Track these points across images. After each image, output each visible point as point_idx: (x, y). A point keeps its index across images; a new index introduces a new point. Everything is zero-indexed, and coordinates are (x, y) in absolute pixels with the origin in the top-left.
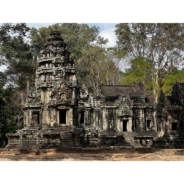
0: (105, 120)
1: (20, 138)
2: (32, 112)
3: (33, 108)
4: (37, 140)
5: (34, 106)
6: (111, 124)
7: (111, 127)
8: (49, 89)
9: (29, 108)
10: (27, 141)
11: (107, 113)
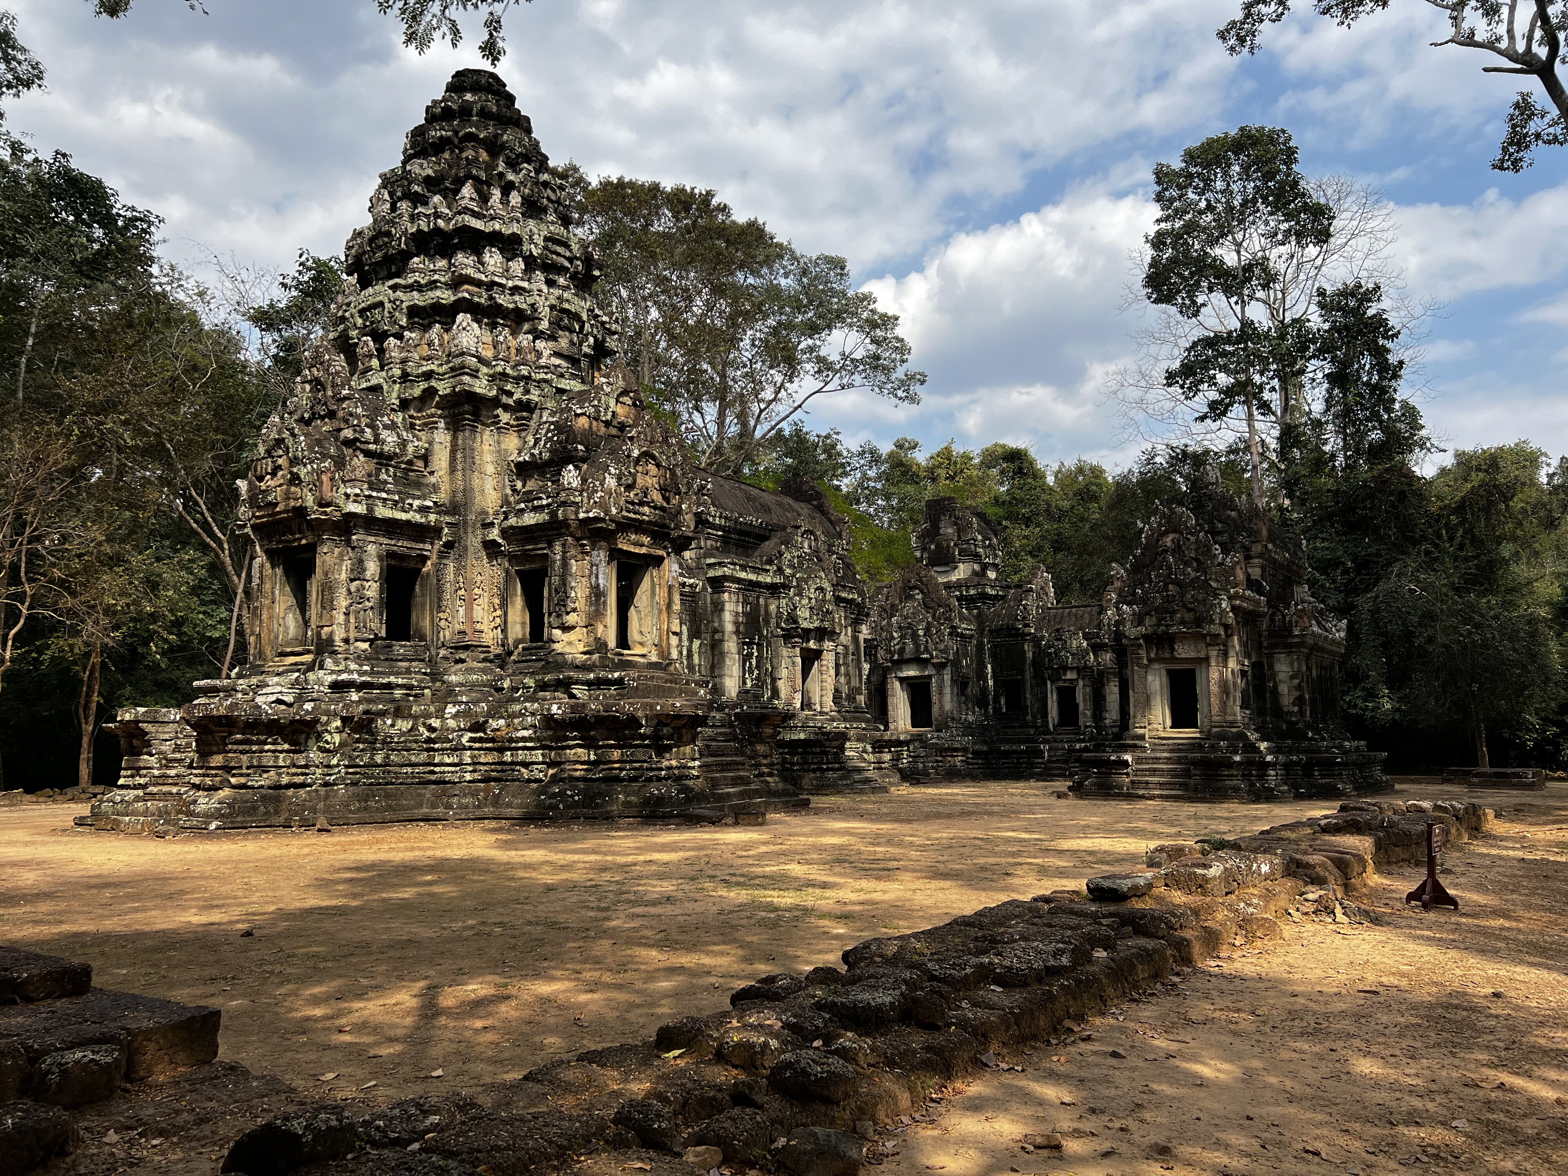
0: (731, 645)
1: (319, 737)
2: (380, 558)
3: (391, 527)
4: (467, 757)
5: (404, 516)
6: (751, 672)
7: (749, 684)
8: (505, 417)
9: (370, 523)
10: (379, 759)
11: (740, 609)
